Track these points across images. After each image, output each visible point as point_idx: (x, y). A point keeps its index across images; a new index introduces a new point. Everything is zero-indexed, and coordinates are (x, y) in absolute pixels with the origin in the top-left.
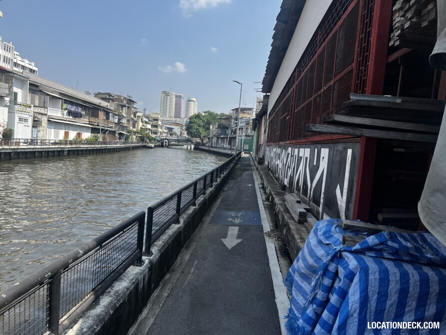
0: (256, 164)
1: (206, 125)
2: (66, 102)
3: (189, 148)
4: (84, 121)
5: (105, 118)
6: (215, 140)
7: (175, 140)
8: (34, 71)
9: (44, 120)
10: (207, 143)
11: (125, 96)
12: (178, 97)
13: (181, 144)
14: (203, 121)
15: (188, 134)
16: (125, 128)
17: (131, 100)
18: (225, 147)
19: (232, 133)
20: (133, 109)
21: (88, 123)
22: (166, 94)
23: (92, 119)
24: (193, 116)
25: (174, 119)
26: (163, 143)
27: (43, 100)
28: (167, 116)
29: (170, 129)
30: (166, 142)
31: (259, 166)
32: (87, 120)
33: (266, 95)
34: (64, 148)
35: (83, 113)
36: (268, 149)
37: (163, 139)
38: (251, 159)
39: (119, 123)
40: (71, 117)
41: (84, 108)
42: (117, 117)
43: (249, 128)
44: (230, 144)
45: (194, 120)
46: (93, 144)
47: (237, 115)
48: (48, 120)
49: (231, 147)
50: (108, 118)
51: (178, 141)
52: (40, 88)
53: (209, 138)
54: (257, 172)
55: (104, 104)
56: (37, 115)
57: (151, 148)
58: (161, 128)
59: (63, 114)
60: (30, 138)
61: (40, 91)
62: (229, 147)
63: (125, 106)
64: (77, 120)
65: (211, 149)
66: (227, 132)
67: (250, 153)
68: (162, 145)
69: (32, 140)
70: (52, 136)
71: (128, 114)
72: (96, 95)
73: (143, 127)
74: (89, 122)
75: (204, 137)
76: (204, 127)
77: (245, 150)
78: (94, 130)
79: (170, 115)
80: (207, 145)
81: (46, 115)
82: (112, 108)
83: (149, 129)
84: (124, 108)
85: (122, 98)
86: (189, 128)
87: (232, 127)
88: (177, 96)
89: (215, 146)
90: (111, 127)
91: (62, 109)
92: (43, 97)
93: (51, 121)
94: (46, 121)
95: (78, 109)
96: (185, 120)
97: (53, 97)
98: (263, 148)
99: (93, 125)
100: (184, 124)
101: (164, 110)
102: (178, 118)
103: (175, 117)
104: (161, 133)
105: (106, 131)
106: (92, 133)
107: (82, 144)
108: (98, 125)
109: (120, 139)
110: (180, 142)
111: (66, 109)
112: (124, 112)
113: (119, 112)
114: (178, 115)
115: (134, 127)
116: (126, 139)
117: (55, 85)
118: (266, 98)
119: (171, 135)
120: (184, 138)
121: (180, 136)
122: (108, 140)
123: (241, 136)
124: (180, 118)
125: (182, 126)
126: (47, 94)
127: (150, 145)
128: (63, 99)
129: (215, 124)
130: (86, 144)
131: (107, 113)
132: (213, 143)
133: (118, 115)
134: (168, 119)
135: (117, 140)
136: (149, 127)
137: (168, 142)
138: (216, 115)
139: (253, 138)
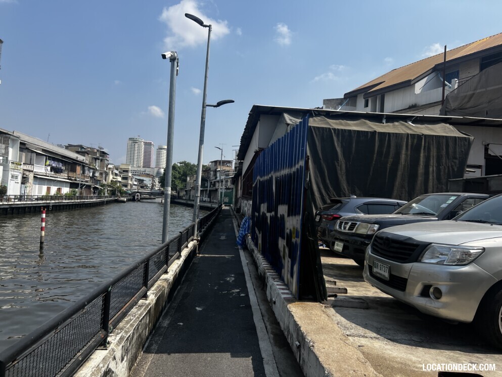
0: (235, 213)
1: (182, 177)
2: (50, 158)
3: (163, 201)
4: (62, 177)
5: (81, 172)
6: (193, 193)
7: (148, 194)
9: (31, 176)
10: (184, 196)
11: (98, 149)
12: (148, 145)
13: (152, 197)
14: (179, 173)
15: (162, 186)
16: (99, 182)
17: (103, 153)
18: (204, 200)
19: (212, 186)
20: (106, 162)
21: (67, 178)
22: (134, 141)
23: (71, 174)
25: (142, 169)
26: (134, 197)
27: (29, 158)
28: (135, 166)
29: (140, 181)
30: (138, 195)
31: (237, 215)
32: (66, 175)
33: (241, 162)
34: (49, 203)
35: (63, 168)
37: (135, 192)
38: (231, 211)
39: (93, 177)
40: (53, 173)
41: (64, 163)
42: (92, 171)
43: (229, 181)
44: (209, 197)
46: (72, 199)
47: (216, 167)
48: (34, 177)
49: (210, 200)
50: (84, 173)
51: (151, 194)
52: (27, 146)
53: (186, 191)
54: (235, 219)
55: (81, 158)
56: (25, 172)
57: (123, 202)
58: (131, 180)
59: (46, 170)
60: (19, 194)
61: (27, 149)
62: (209, 200)
63: (99, 159)
64: (57, 175)
65: (189, 202)
66: (206, 185)
67: (230, 206)
68: (133, 198)
69: (21, 196)
70: (37, 191)
71: (102, 166)
73: (114, 180)
74: (68, 176)
75: (180, 189)
76: (180, 178)
77: (225, 203)
78: (73, 185)
79: (138, 165)
80: (184, 198)
81: (32, 171)
82: (87, 162)
83: (120, 182)
84: (97, 161)
85: (96, 151)
86: (163, 181)
87: (211, 179)
88: (146, 144)
89: (193, 199)
90: (87, 182)
91: (46, 165)
92: (29, 154)
93: (37, 177)
94: (32, 178)
95: (59, 165)
96: (156, 170)
97: (38, 154)
98: (240, 201)
99: (72, 180)
100: (155, 174)
101: (131, 159)
102: (148, 167)
103: (143, 167)
104: (131, 186)
105: (82, 185)
106: (70, 188)
107: (62, 199)
108: (75, 180)
109: (94, 193)
110: (153, 195)
111: (49, 165)
112: (97, 165)
113: (93, 166)
114: (147, 164)
115: (106, 181)
116: (99, 193)
117: (38, 142)
118: (241, 164)
119: (142, 187)
120: (158, 191)
121: (152, 188)
122: (84, 195)
123: (221, 189)
124: (150, 167)
125: (153, 177)
126: (33, 152)
127: (122, 199)
128: (46, 156)
129: (193, 175)
130: (66, 199)
131: (84, 167)
132: (191, 197)
133: (93, 169)
134: (136, 169)
135: (92, 195)
136: (119, 179)
137: (140, 196)
138: (192, 165)
139: (232, 191)
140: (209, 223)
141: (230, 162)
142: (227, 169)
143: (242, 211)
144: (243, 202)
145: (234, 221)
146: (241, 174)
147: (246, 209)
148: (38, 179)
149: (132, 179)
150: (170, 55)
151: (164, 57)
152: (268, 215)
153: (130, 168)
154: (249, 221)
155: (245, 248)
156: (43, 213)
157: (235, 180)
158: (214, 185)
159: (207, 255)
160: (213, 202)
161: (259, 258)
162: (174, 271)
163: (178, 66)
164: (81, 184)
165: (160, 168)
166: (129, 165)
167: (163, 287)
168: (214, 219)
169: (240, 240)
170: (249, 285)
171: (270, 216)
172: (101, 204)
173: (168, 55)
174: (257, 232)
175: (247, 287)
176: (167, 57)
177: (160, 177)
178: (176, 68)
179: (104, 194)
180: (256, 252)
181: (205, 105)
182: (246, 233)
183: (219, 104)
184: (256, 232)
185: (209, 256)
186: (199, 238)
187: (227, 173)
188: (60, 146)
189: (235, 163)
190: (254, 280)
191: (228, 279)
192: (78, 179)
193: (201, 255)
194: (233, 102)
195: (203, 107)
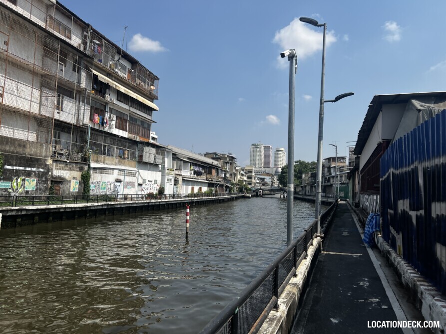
0: (353, 207)
1: (297, 174)
2: (193, 164)
3: (282, 196)
4: (202, 178)
5: (216, 174)
6: (308, 188)
7: (269, 190)
8: (155, 138)
9: (180, 179)
10: (300, 191)
11: (228, 154)
12: (267, 148)
13: (272, 193)
15: (280, 183)
16: (229, 182)
17: (232, 157)
19: (326, 182)
20: (234, 165)
22: (256, 146)
23: (208, 176)
24: (285, 166)
25: (263, 169)
26: (257, 193)
27: (179, 165)
28: (257, 167)
29: (262, 180)
30: (260, 192)
31: (356, 209)
32: (205, 177)
34: (193, 200)
35: (203, 171)
36: (361, 196)
37: (258, 189)
38: (348, 205)
39: (225, 178)
40: (195, 176)
41: (203, 167)
42: (224, 173)
43: (344, 176)
44: (325, 192)
45: (286, 171)
46: (209, 196)
47: (329, 164)
48: (183, 179)
49: (326, 195)
50: (218, 174)
51: (271, 190)
52: (177, 156)
53: (302, 187)
54: (354, 214)
55: (215, 163)
56: (176, 176)
57: (249, 197)
59: (191, 174)
60: (172, 193)
61: (177, 158)
62: (324, 195)
63: (229, 163)
64: (199, 177)
65: (306, 197)
67: (346, 200)
68: (256, 195)
69: (174, 195)
70: (185, 190)
71: (231, 169)
72: (205, 155)
73: (241, 179)
74: (206, 178)
75: (296, 185)
76: (296, 176)
77: (340, 197)
78: (210, 185)
79: (259, 166)
80: (300, 193)
81: (181, 175)
82: (220, 166)
83: (246, 181)
84: (228, 164)
85: (226, 156)
86: (281, 178)
87: (326, 175)
88: (265, 148)
89: (309, 194)
90: (220, 182)
91: (190, 170)
92: (179, 162)
94: (181, 180)
95: (200, 169)
96: (275, 169)
97: (185, 162)
98: (358, 196)
99: (209, 181)
100: (274, 173)
101: (254, 161)
103: (264, 167)
104: (255, 184)
105: (217, 185)
106: (208, 187)
107: (203, 196)
108: (212, 181)
109: (226, 191)
110: (273, 191)
111: (193, 170)
112: (228, 168)
113: (225, 168)
114: (267, 165)
115: (234, 180)
116: (230, 191)
117: (185, 153)
118: (358, 158)
119: (263, 185)
120: (277, 188)
121: (272, 185)
122: (219, 192)
123: (336, 184)
124: (269, 167)
125: (272, 176)
126: (181, 160)
127: (248, 195)
128: (191, 163)
129: (308, 173)
130: (205, 196)
131: (217, 170)
132: (307, 192)
133: (224, 171)
134: (258, 170)
135: (225, 192)
136: (245, 178)
137: (263, 192)
138: (307, 163)
139: (348, 186)
140: (329, 218)
141: (343, 158)
142: (341, 165)
143: (361, 206)
144: (363, 197)
145: (353, 216)
146: (359, 169)
147: (367, 204)
148: (186, 181)
149: (255, 178)
151: (283, 55)
152: (413, 214)
153: (253, 168)
154: (376, 218)
155: (374, 246)
156: (187, 208)
157: (351, 175)
158: (329, 181)
159: (332, 253)
160: (329, 197)
161: (401, 264)
162: (303, 274)
163: (296, 64)
164: (216, 184)
165: (278, 168)
166: (252, 166)
167: (294, 294)
168: (333, 214)
169: (367, 238)
170: (390, 293)
171: (417, 215)
172: (232, 199)
173: (287, 53)
174: (393, 231)
176: (286, 55)
177: (279, 175)
178: (294, 66)
179: (234, 191)
180: (394, 255)
181: (323, 102)
182: (374, 230)
183: (338, 99)
184: (391, 232)
185: (335, 253)
186: (323, 235)
187: (341, 169)
188: (200, 154)
189: (349, 159)
190: (394, 288)
191: (362, 283)
192: (213, 180)
193: (325, 253)
194: (353, 94)
195: (321, 104)
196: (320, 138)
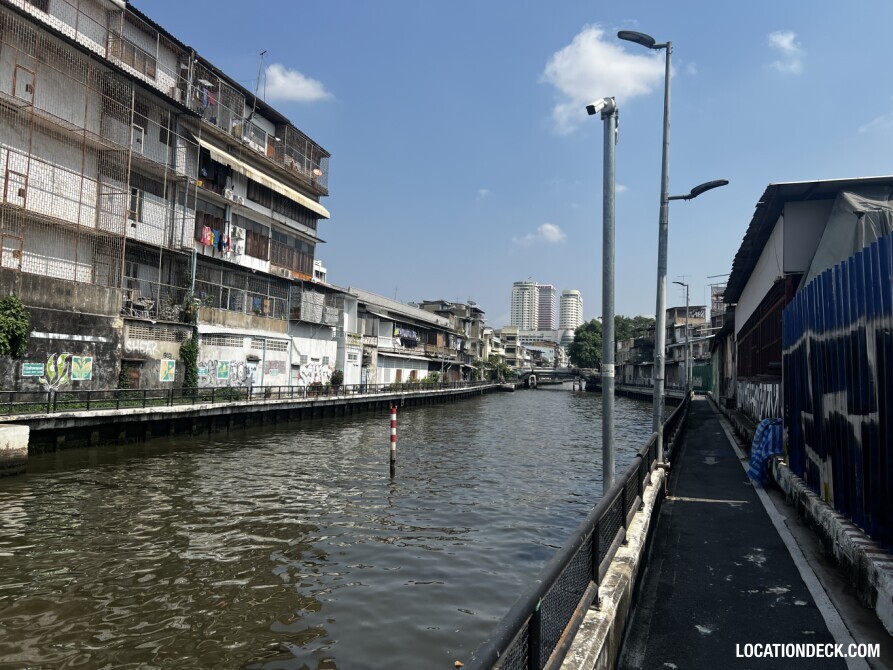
0: (723, 408)
2: (399, 325)
3: (577, 387)
4: (417, 353)
5: (444, 344)
6: (629, 370)
7: (549, 375)
8: (321, 274)
9: (374, 354)
11: (467, 304)
12: (545, 291)
13: (557, 380)
16: (470, 359)
17: (476, 310)
20: (480, 325)
21: (423, 354)
22: (522, 287)
23: (430, 348)
24: (582, 326)
25: (537, 333)
26: (526, 381)
27: (371, 326)
28: (525, 328)
29: (536, 354)
30: (533, 378)
31: (729, 412)
32: (423, 350)
34: (401, 395)
35: (418, 339)
36: (740, 385)
37: (527, 373)
38: (711, 403)
39: (462, 351)
40: (404, 347)
41: (419, 331)
42: (459, 341)
43: (701, 345)
45: (584, 335)
46: (432, 388)
47: (671, 321)
48: (379, 355)
49: (671, 384)
50: (448, 344)
51: (554, 375)
52: (368, 309)
53: (617, 368)
54: (725, 421)
55: (442, 321)
56: (367, 349)
57: (511, 390)
58: (521, 353)
59: (395, 343)
60: (358, 382)
61: (368, 312)
63: (469, 321)
64: (410, 351)
65: (623, 388)
67: (706, 394)
68: (525, 384)
69: (362, 386)
70: (384, 377)
71: (474, 333)
72: (422, 306)
73: (494, 354)
74: (426, 352)
77: (695, 388)
78: (433, 366)
79: (529, 327)
81: (376, 347)
82: (452, 327)
83: (503, 357)
84: (467, 324)
85: (464, 308)
86: (575, 351)
88: (541, 289)
89: (631, 382)
90: (453, 359)
91: (393, 336)
92: (371, 320)
93: (382, 355)
94: (376, 357)
95: (412, 334)
96: (560, 333)
97: (383, 320)
98: (732, 384)
99: (431, 357)
100: (559, 341)
101: (518, 317)
102: (547, 329)
103: (539, 330)
104: (521, 363)
105: (447, 365)
106: (429, 369)
107: (418, 389)
108: (436, 357)
109: (465, 377)
110: (559, 376)
111: (398, 336)
112: (467, 331)
113: (461, 333)
114: (545, 324)
115: (481, 355)
116: (473, 377)
117: (383, 301)
118: (731, 309)
119: (539, 364)
120: (567, 371)
121: (556, 365)
122: (450, 381)
123: (687, 361)
124: (550, 329)
125: (556, 346)
126: (375, 317)
127: (508, 385)
128: (394, 321)
129: (628, 339)
130: (423, 389)
131: (447, 336)
132: (627, 378)
133: (461, 338)
134: (527, 334)
135: (462, 380)
136: (502, 352)
137: (537, 379)
138: (626, 320)
139: (710, 366)
140: (677, 430)
141: (699, 309)
142: (695, 322)
143: (739, 405)
144: (743, 387)
145: (723, 426)
146: (733, 331)
147: (753, 400)
148: (385, 359)
149: (521, 351)
150: (602, 106)
151: (591, 110)
152: (855, 421)
153: (518, 332)
154: (774, 429)
155: (771, 485)
156: (392, 413)
157: (717, 344)
158: (672, 355)
159: (687, 499)
160: (671, 388)
161: (830, 519)
162: (639, 539)
163: (617, 126)
164: (445, 363)
165: (568, 329)
166: (515, 328)
167: (625, 577)
169: (756, 468)
170: (808, 576)
171: (863, 423)
172: (477, 394)
173: (599, 106)
174: (812, 455)
175: (804, 584)
176: (596, 109)
177: (570, 345)
178: (613, 130)
179: (480, 378)
180: (814, 501)
181: (666, 198)
182: (771, 453)
183: (696, 192)
184: (807, 457)
185: (693, 499)
186: (669, 464)
187: (696, 331)
188: (412, 304)
189: (712, 311)
190: (818, 567)
191: (751, 558)
192: (439, 356)
193: (674, 499)
194: (726, 183)
195: (663, 202)
196: (662, 270)
